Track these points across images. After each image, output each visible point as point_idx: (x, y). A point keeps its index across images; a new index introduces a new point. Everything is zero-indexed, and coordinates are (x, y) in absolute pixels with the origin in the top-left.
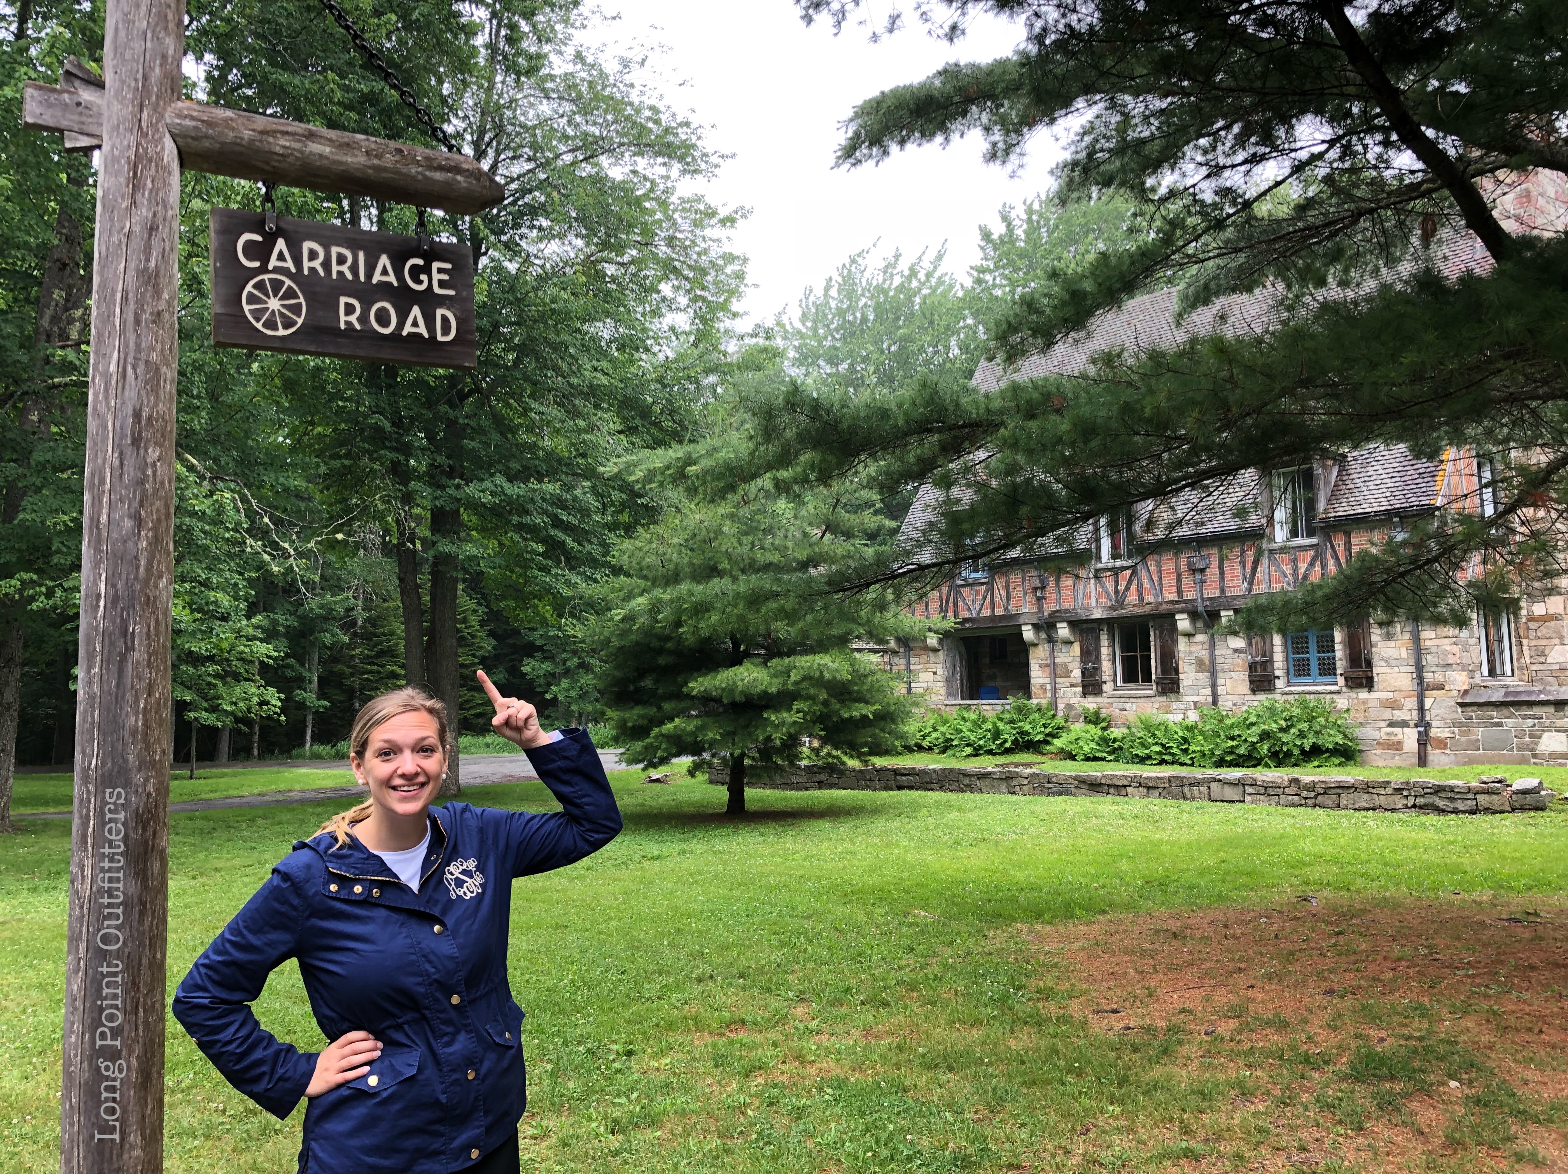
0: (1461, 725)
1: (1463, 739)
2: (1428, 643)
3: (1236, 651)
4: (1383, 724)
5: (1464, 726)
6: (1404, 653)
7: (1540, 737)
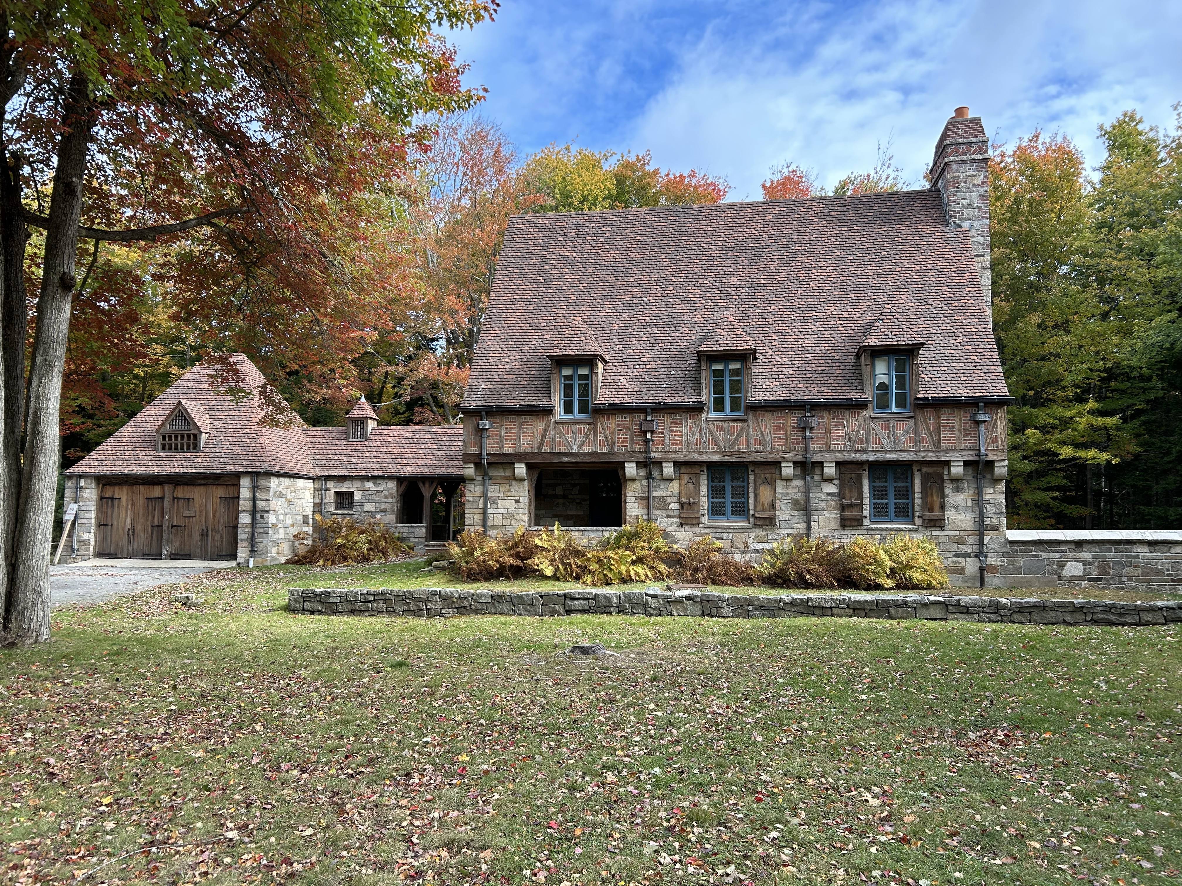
0: (1008, 556)
1: (1011, 566)
2: (988, 496)
3: (829, 494)
4: (950, 555)
5: (1012, 558)
6: (969, 504)
7: (1064, 566)
